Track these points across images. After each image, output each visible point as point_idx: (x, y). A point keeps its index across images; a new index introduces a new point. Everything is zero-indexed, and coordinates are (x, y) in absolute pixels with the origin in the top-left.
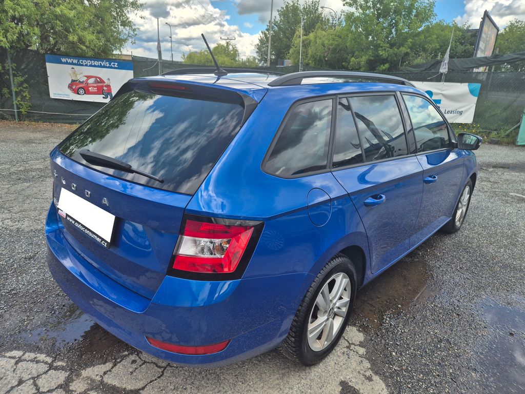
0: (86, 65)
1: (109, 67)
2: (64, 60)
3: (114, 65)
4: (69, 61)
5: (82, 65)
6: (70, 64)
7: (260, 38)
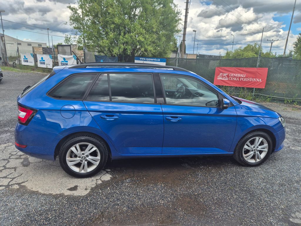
0: (148, 61)
1: (157, 61)
2: (141, 59)
3: (159, 60)
4: (143, 59)
5: (147, 61)
6: (143, 60)
7: (298, 38)
